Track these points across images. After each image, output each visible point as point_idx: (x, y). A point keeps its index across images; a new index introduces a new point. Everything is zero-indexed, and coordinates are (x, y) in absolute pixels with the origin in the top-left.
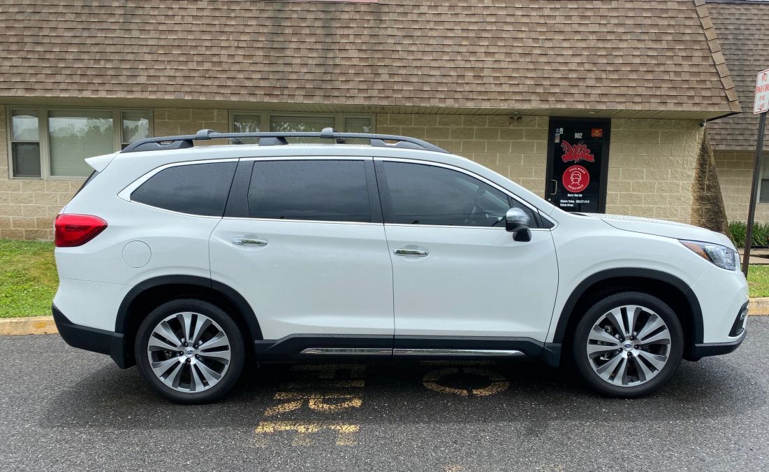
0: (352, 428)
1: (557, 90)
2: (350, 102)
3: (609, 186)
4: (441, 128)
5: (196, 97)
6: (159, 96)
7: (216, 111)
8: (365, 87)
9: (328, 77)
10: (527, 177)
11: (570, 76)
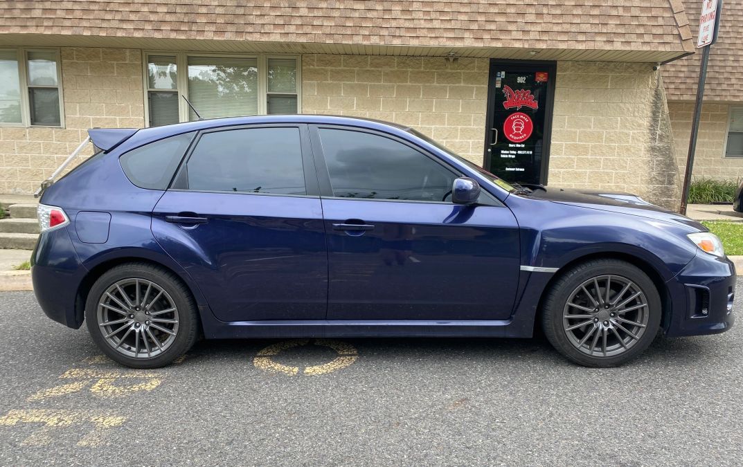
0: (117, 421)
1: (493, 27)
2: (265, 39)
3: (553, 136)
4: (373, 71)
5: (96, 32)
6: (55, 31)
7: (128, 51)
8: (282, 22)
9: (241, 11)
10: (466, 125)
11: (508, 11)
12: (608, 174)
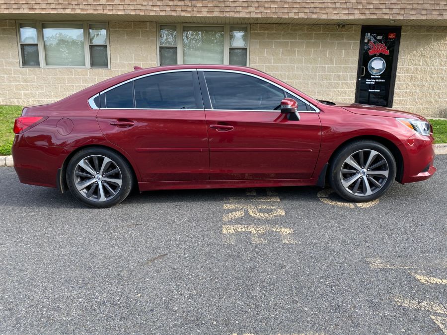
0: (288, 231)
1: (371, 6)
3: (398, 70)
4: (291, 33)
5: (138, 13)
6: (114, 12)
7: (148, 23)
8: (247, 6)
10: (346, 65)
12: (430, 93)
